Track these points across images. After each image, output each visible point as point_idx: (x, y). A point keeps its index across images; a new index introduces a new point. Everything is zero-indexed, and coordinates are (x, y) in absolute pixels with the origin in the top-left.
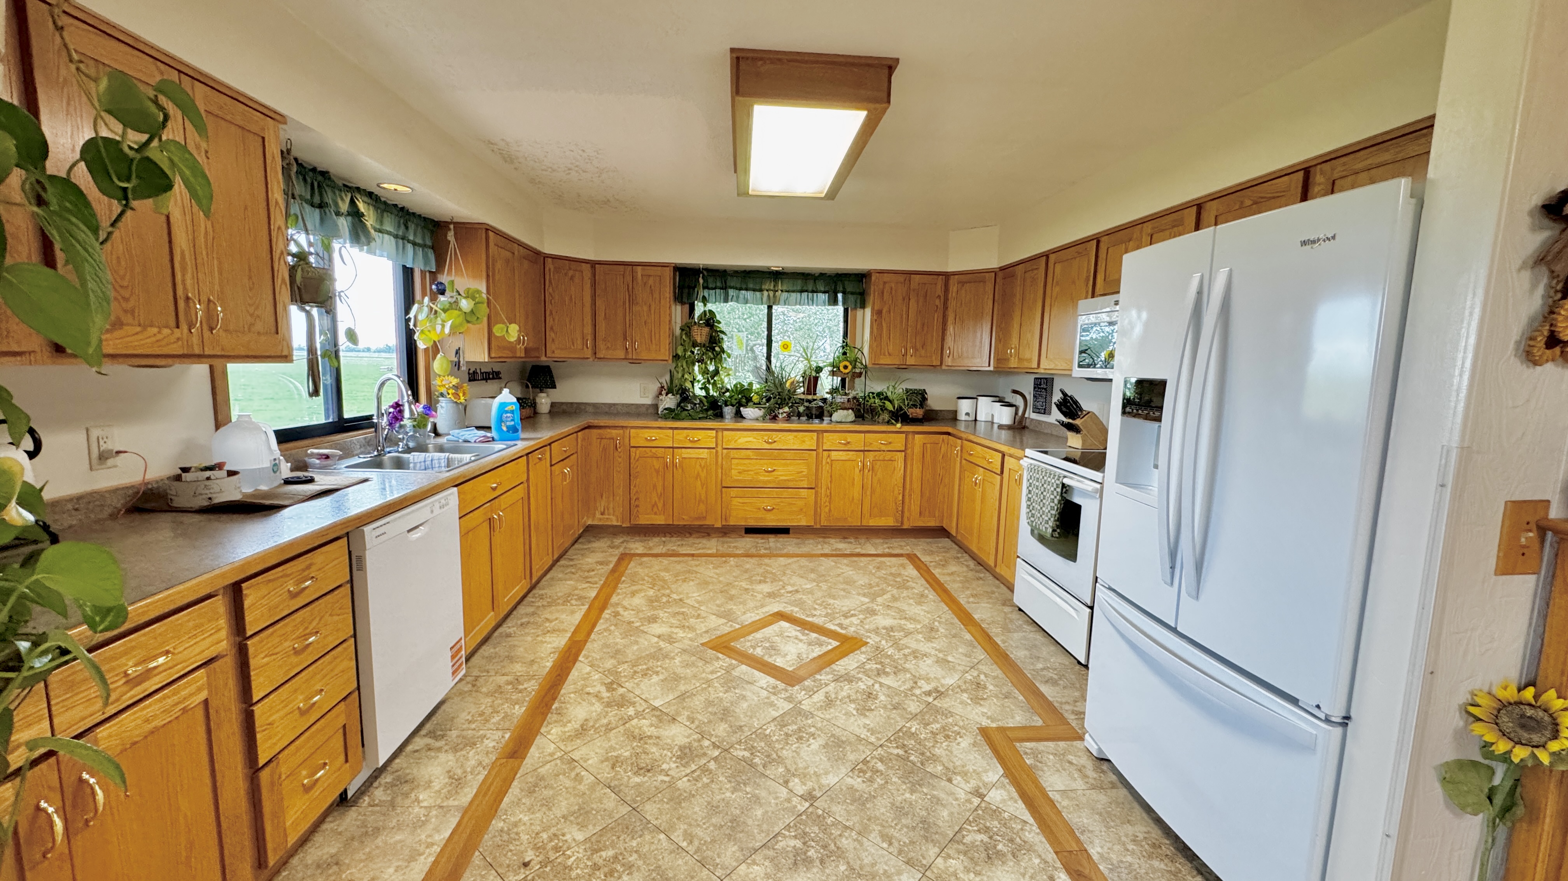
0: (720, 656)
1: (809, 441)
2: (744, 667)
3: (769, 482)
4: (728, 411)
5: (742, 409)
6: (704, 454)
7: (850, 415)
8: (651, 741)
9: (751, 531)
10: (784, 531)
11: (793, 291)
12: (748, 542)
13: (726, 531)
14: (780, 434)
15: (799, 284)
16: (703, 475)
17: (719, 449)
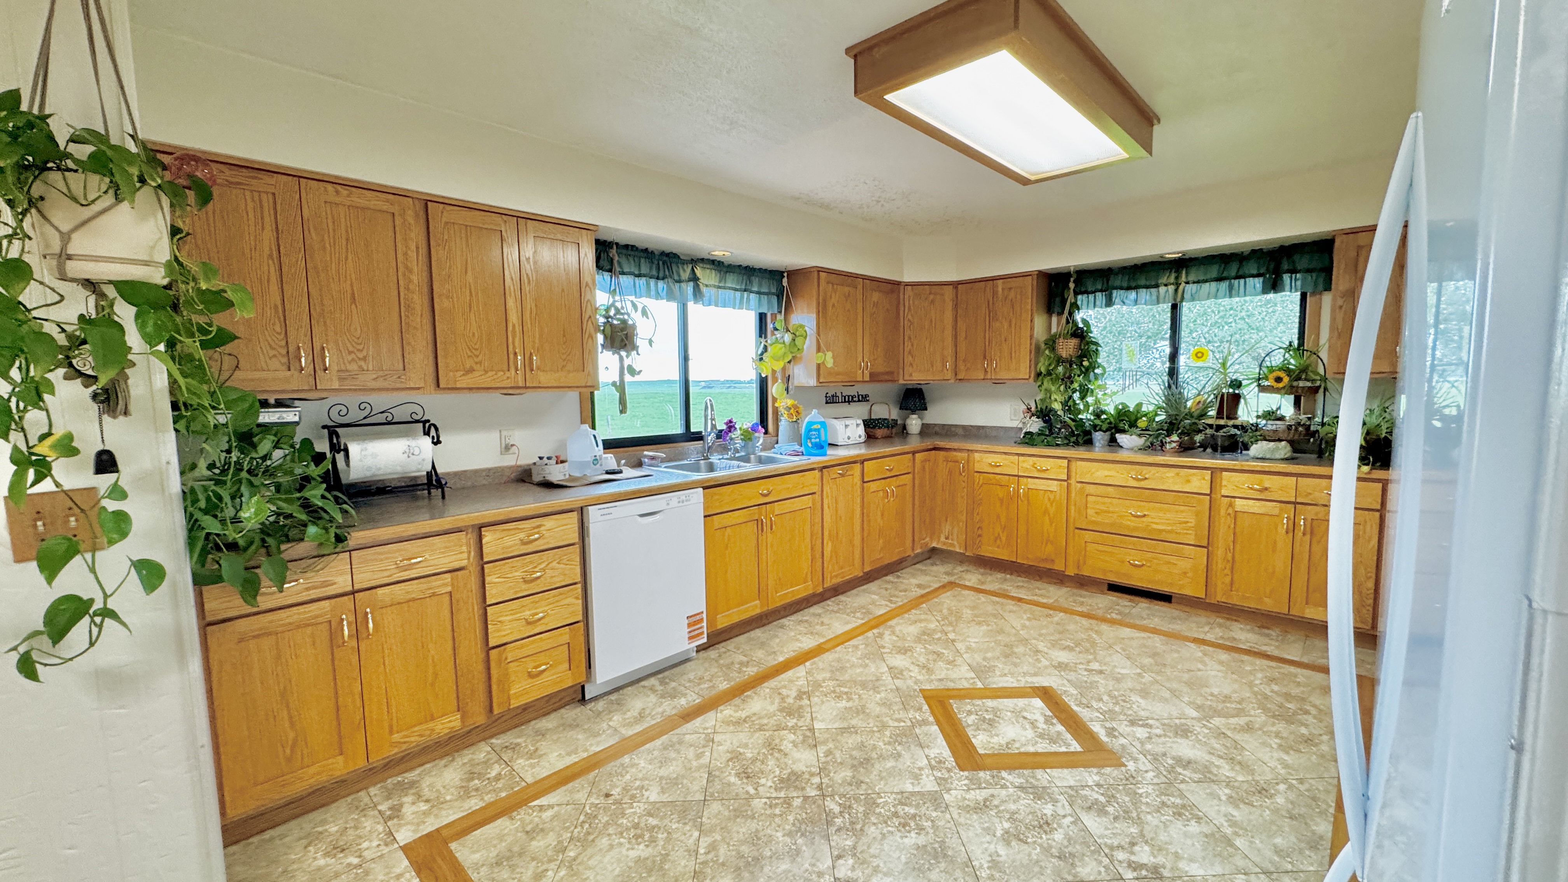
0: (926, 707)
1: (1199, 482)
2: (935, 728)
3: (1136, 529)
4: (1099, 438)
5: (1117, 436)
6: (1054, 486)
7: (1283, 449)
8: (776, 755)
9: (1114, 588)
10: (1166, 598)
11: (1205, 281)
12: (1104, 601)
13: (1083, 582)
14: (1154, 470)
15: (1214, 271)
16: (1052, 510)
17: (1072, 481)
